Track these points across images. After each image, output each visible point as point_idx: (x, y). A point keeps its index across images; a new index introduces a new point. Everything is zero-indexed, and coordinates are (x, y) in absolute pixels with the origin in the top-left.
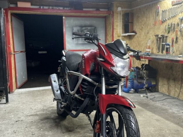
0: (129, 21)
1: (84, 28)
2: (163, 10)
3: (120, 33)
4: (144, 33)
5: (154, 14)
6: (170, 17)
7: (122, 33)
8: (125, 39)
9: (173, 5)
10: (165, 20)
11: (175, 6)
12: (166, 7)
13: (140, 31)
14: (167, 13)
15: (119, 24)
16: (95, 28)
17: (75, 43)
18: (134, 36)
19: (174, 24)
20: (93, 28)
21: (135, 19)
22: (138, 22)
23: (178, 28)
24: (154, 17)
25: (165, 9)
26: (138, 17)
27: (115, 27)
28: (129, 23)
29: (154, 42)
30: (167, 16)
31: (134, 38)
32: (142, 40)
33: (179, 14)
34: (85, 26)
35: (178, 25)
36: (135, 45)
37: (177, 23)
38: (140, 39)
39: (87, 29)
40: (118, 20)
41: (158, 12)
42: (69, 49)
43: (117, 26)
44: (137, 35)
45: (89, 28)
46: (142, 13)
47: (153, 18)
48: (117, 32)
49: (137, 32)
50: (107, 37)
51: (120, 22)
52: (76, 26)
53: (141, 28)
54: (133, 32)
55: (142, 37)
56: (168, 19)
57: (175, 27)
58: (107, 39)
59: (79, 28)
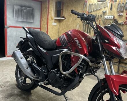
0: (61, 8)
1: (24, 8)
2: (90, 4)
3: (53, 17)
4: (72, 19)
5: (82, 6)
6: (96, 10)
7: (55, 17)
8: (56, 22)
9: (98, 2)
10: (91, 11)
11: (100, 3)
12: (92, 2)
13: (69, 17)
14: (93, 6)
15: (53, 9)
16: (33, 9)
17: (15, 20)
18: (63, 20)
19: (98, 15)
20: (31, 9)
21: (65, 8)
22: (67, 10)
23: (101, 18)
24: (82, 8)
25: (92, 4)
26: (68, 6)
27: (50, 11)
28: (61, 9)
29: (81, 26)
30: (93, 9)
31: (63, 22)
32: (70, 23)
33: (103, 9)
34: (25, 6)
35: (101, 16)
36: (64, 27)
37: (101, 15)
38: (68, 23)
39: (26, 9)
40: (52, 6)
41: (86, 5)
42: (9, 25)
43: (51, 10)
44: (65, 20)
45: (28, 9)
46: (72, 3)
47: (80, 8)
48: (51, 15)
49: (66, 18)
50: (42, 18)
51: (54, 7)
52: (17, 5)
53: (70, 15)
54: (63, 17)
55: (70, 22)
56: (94, 11)
57: (99, 17)
58: (42, 19)
59: (19, 7)
